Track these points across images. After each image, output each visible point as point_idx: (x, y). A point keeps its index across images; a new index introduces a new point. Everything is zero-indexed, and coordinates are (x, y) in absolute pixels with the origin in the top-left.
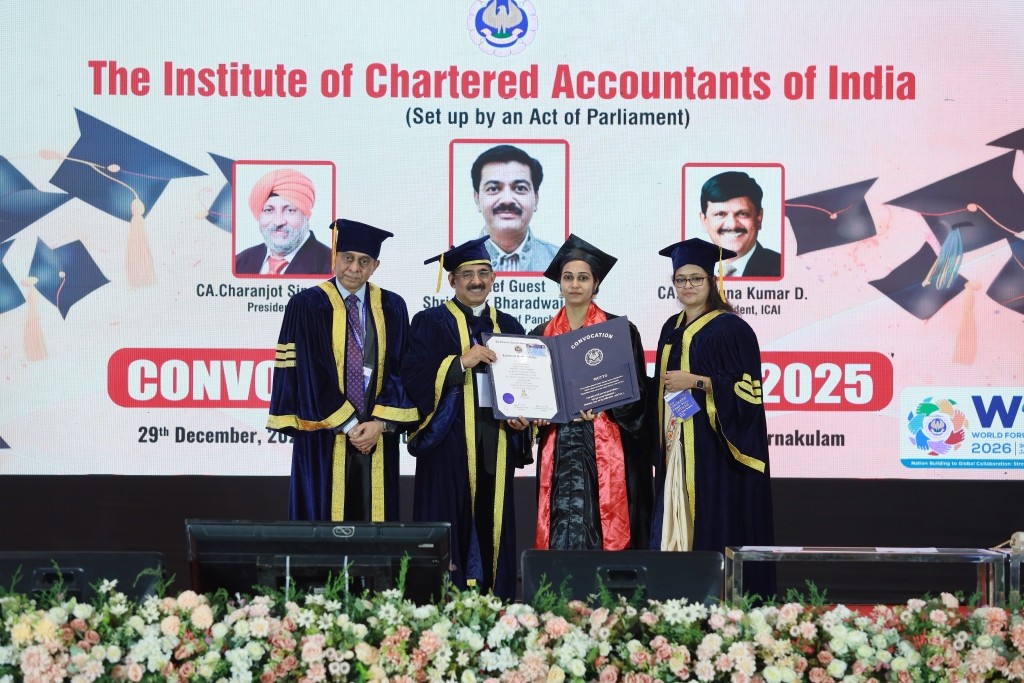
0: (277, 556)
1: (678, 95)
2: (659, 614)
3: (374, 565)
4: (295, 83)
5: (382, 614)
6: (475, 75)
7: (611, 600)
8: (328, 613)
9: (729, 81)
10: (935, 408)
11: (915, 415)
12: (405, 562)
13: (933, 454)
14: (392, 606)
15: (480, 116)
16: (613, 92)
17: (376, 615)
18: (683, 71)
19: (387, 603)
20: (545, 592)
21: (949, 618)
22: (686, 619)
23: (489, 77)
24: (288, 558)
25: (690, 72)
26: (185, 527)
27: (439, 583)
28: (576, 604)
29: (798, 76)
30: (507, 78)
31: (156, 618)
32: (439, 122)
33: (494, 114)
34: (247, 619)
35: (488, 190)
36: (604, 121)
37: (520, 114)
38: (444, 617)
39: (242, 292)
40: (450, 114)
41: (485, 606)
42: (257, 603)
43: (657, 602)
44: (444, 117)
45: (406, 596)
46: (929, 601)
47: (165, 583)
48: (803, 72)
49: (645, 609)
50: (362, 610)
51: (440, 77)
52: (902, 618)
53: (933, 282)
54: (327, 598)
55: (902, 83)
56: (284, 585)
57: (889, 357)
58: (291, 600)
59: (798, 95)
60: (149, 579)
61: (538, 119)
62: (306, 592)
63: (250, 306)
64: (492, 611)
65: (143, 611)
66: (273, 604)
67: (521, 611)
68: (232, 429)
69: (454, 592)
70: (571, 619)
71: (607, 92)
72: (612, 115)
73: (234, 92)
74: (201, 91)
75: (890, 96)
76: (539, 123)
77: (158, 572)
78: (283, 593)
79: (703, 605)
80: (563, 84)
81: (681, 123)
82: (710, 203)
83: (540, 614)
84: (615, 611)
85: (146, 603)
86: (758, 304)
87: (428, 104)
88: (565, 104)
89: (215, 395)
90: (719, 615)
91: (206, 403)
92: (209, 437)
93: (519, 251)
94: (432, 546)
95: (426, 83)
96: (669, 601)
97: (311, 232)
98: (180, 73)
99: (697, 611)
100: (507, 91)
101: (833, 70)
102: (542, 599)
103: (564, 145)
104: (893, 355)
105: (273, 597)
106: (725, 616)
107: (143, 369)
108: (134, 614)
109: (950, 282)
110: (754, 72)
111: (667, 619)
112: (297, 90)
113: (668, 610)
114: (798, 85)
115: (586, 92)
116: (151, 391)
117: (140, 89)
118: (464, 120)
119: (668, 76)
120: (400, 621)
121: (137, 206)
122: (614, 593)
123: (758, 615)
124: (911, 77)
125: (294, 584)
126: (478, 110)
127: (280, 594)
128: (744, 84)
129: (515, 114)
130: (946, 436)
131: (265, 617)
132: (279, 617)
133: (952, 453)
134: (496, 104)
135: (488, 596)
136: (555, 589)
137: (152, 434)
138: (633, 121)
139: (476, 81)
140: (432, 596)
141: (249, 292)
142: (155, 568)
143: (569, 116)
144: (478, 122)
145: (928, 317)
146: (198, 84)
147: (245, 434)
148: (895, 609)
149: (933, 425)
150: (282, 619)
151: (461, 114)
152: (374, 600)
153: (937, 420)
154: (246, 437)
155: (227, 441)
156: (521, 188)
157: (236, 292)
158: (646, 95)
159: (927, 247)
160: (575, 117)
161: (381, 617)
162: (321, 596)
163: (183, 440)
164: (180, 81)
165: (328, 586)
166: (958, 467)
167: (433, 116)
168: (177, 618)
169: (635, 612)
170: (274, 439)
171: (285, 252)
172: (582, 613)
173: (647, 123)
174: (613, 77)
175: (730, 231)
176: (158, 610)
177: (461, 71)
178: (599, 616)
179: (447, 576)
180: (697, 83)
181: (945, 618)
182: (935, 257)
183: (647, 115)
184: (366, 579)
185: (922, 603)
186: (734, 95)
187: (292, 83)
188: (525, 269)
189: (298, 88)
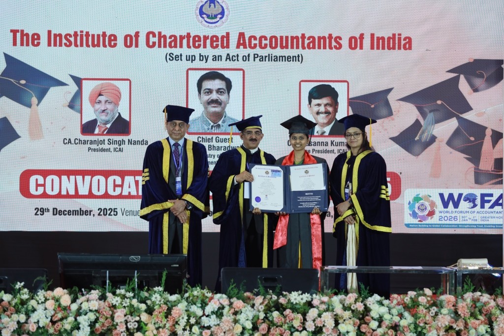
0: (102, 271)
1: (298, 47)
2: (288, 298)
3: (150, 275)
4: (111, 41)
5: (153, 299)
6: (199, 37)
7: (265, 292)
8: (127, 298)
9: (322, 40)
10: (421, 199)
11: (411, 202)
12: (164, 274)
13: (420, 221)
14: (158, 295)
15: (201, 57)
16: (266, 45)
17: (151, 300)
18: (300, 36)
19: (156, 294)
20: (233, 288)
21: (428, 300)
22: (301, 301)
23: (206, 38)
24: (108, 272)
25: (303, 36)
26: (57, 256)
27: (181, 284)
28: (247, 294)
29: (355, 38)
30: (214, 39)
31: (43, 301)
32: (181, 60)
33: (208, 56)
34: (88, 301)
35: (205, 93)
36: (261, 60)
37: (221, 56)
38: (183, 300)
39: (85, 142)
40: (187, 56)
41: (204, 295)
42: (93, 294)
43: (287, 293)
44: (184, 58)
45: (165, 290)
46: (418, 292)
47: (48, 283)
48: (358, 36)
49: (281, 296)
50: (143, 297)
51: (182, 38)
52: (405, 300)
53: (420, 138)
54: (126, 291)
55: (405, 42)
56: (106, 285)
57: (399, 174)
58: (109, 292)
59: (355, 48)
60: (40, 282)
61: (229, 59)
62: (116, 288)
63: (89, 149)
64: (207, 297)
65: (37, 297)
66: (100, 294)
67: (221, 297)
68: (80, 209)
69: (189, 288)
70: (245, 301)
71: (263, 46)
72: (266, 57)
73: (82, 45)
74: (66, 44)
75: (399, 48)
76: (230, 60)
77: (44, 278)
78: (105, 289)
79: (309, 294)
80: (242, 42)
81: (299, 61)
82: (313, 100)
83: (230, 299)
84: (267, 297)
85: (38, 294)
86: (336, 149)
87: (176, 51)
88: (243, 52)
89: (72, 192)
90: (317, 299)
91: (68, 196)
92: (70, 213)
93: (220, 123)
94: (178, 266)
95: (175, 41)
96: (293, 292)
97: (119, 113)
98: (55, 35)
99: (306, 297)
100: (215, 45)
101: (372, 35)
102: (231, 291)
103: (242, 72)
104: (401, 173)
105: (100, 290)
106: (320, 300)
107: (37, 180)
108: (32, 299)
109: (428, 138)
110: (334, 36)
111: (292, 301)
112: (112, 44)
113: (292, 297)
114: (356, 43)
115: (253, 45)
116: (41, 190)
117: (36, 43)
118: (193, 59)
119: (292, 38)
120: (162, 302)
121: (34, 100)
122: (266, 288)
123: (336, 299)
124: (410, 39)
125: (110, 284)
126: (200, 54)
127: (104, 289)
128: (329, 42)
129: (219, 56)
130: (426, 212)
131: (96, 300)
132: (103, 300)
133: (429, 221)
134: (209, 51)
135: (205, 290)
136: (238, 287)
137: (42, 211)
138: (276, 60)
139: (199, 40)
140: (178, 290)
141: (89, 142)
142: (43, 276)
143: (244, 57)
144: (200, 60)
145: (418, 155)
146: (64, 41)
147: (87, 211)
148: (402, 296)
149: (421, 207)
150: (104, 301)
151: (192, 56)
152: (149, 292)
153: (422, 205)
154: (87, 213)
155: (78, 215)
156: (221, 92)
157: (83, 142)
158: (282, 47)
159: (417, 121)
160: (247, 57)
161: (153, 300)
162: (124, 290)
163: (56, 214)
164: (55, 39)
165: (127, 285)
166: (432, 227)
167: (178, 57)
168: (53, 301)
169: (276, 298)
170: (101, 214)
171: (106, 123)
172: (251, 298)
173: (282, 61)
174: (266, 39)
175: (322, 113)
176: (44, 297)
177: (192, 35)
178: (259, 300)
179: (185, 280)
180: (306, 42)
181: (426, 300)
182: (422, 126)
183: (282, 57)
184: (145, 282)
185: (415, 293)
186: (325, 48)
187: (110, 40)
188: (223, 131)
189: (113, 43)
